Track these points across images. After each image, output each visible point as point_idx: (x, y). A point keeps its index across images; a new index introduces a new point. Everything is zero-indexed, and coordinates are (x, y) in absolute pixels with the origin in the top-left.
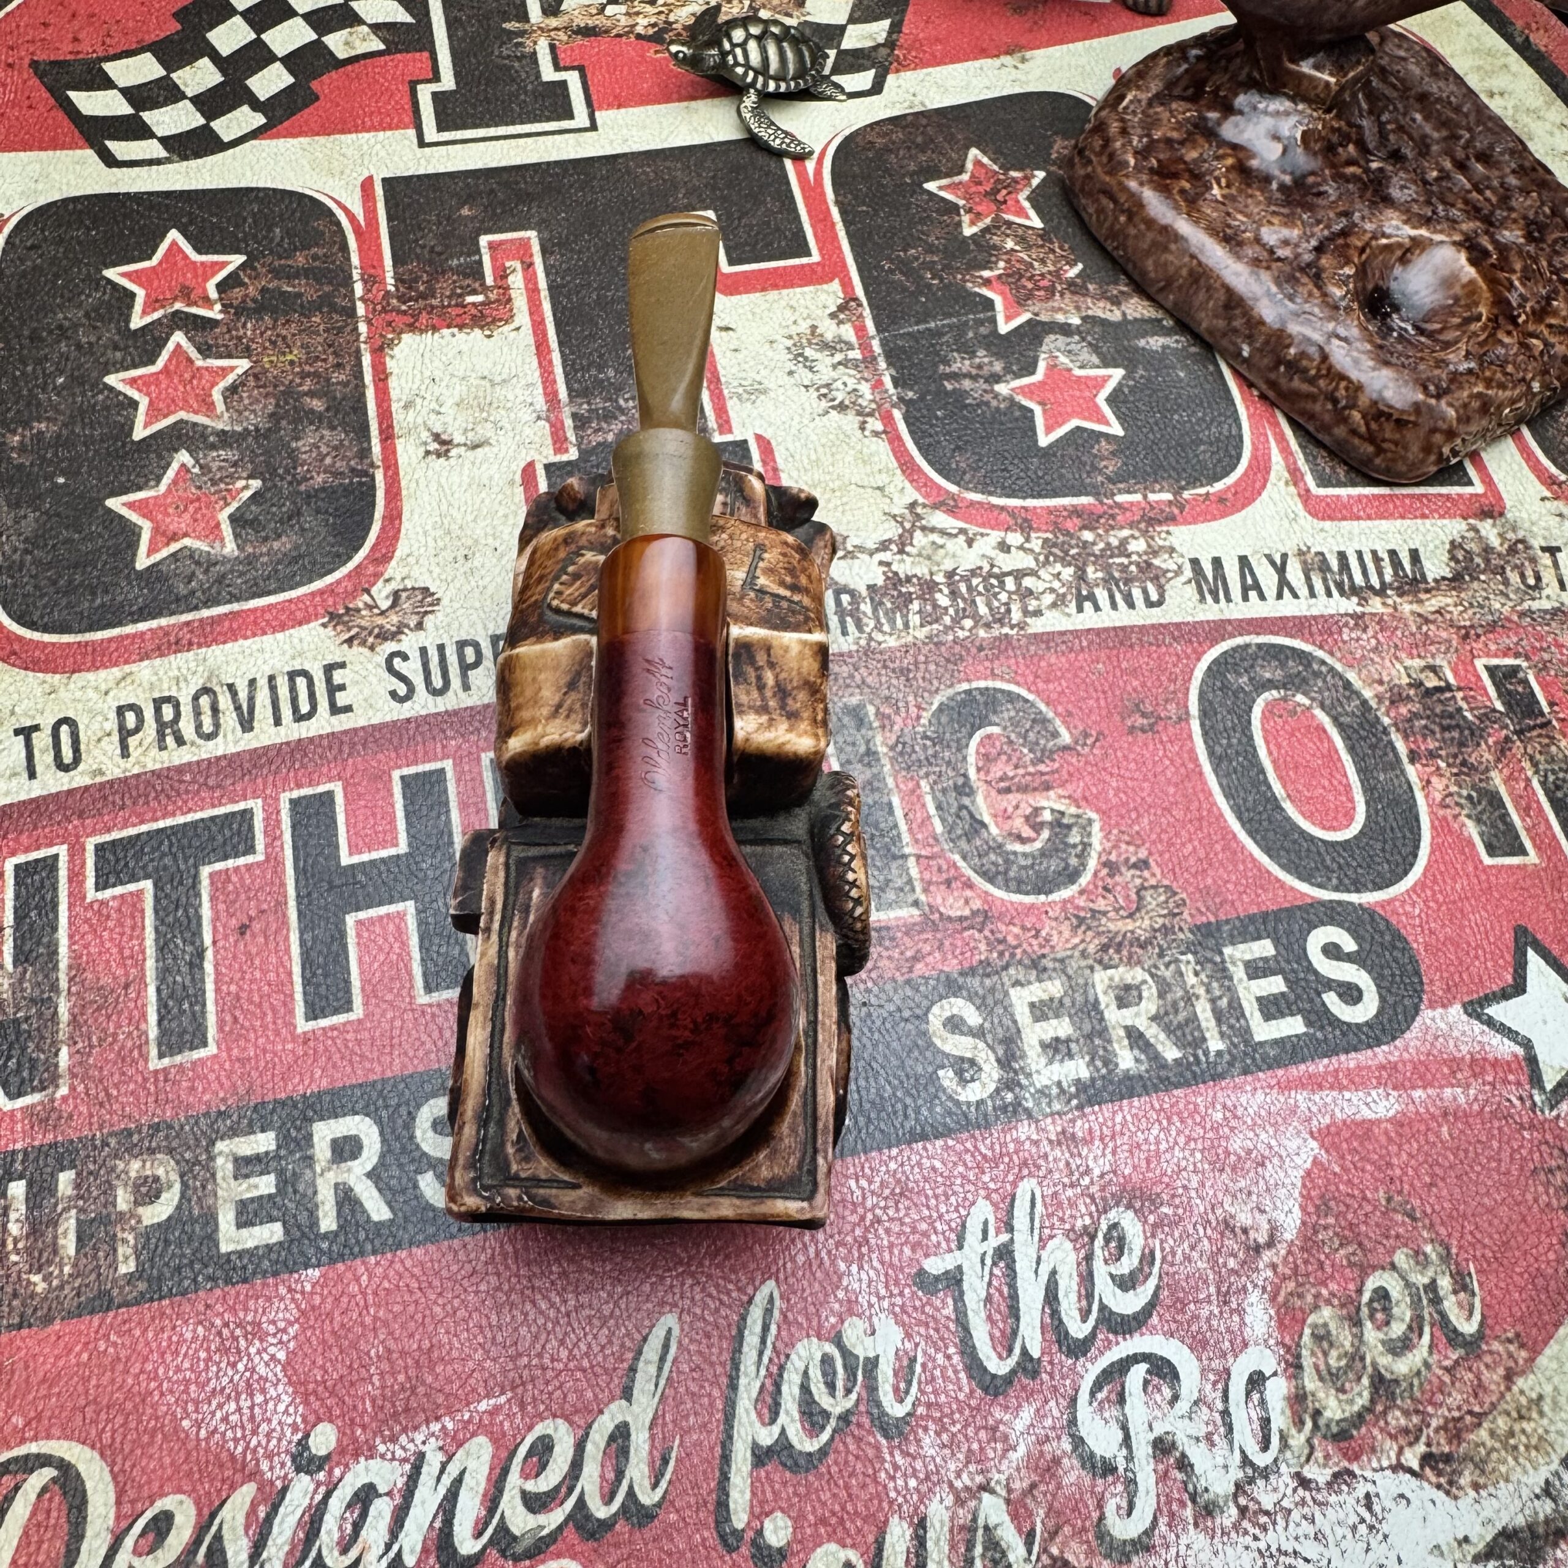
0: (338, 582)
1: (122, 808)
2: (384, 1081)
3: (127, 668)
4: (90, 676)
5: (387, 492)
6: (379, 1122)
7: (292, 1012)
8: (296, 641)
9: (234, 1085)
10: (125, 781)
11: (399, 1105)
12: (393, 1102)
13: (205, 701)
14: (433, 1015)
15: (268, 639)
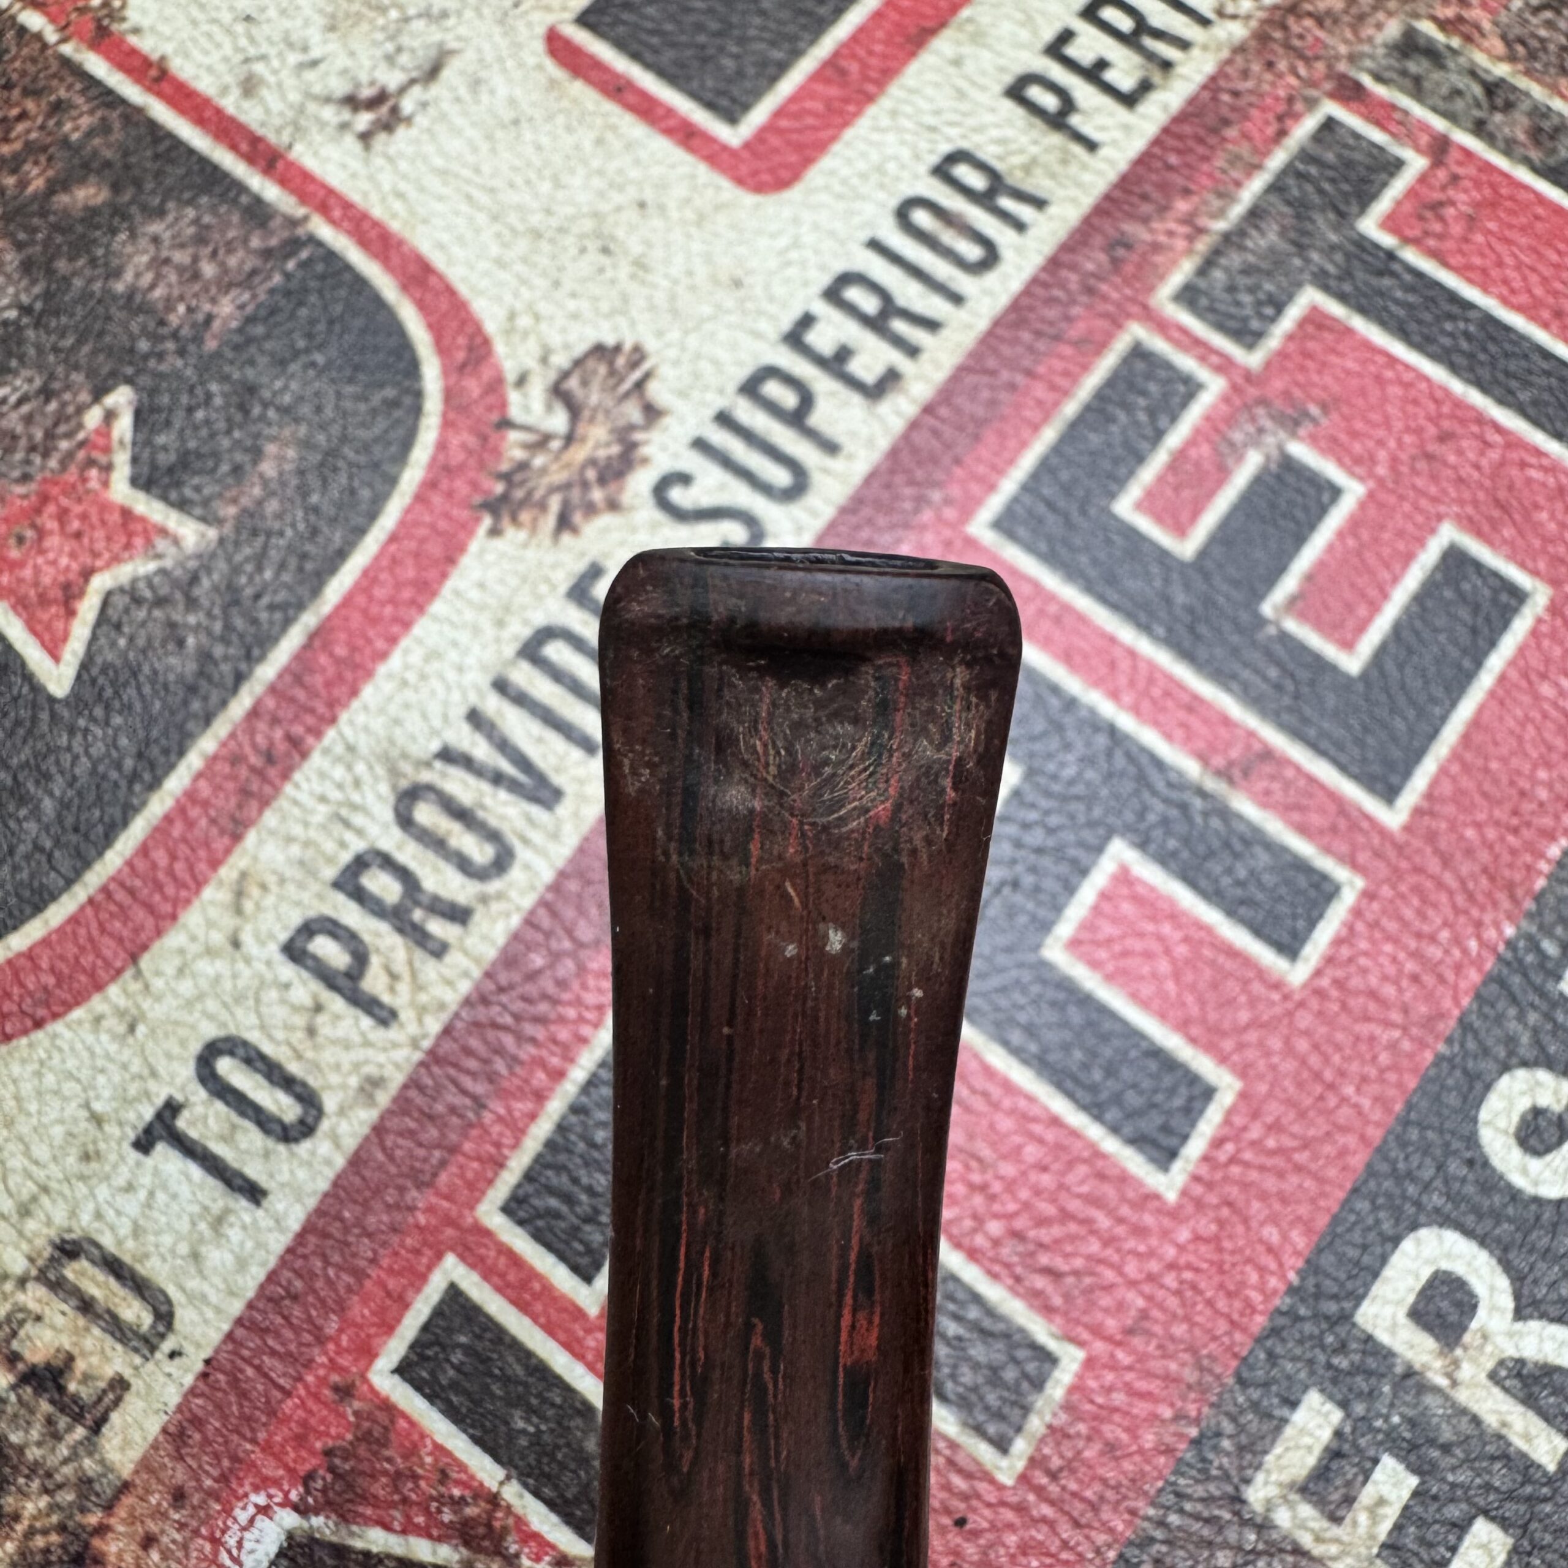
0: (442, 446)
1: (479, 1104)
2: (1381, 1151)
3: (228, 872)
4: (174, 939)
5: (363, 243)
6: (1444, 1220)
7: (1124, 1179)
8: (474, 594)
9: (1169, 1379)
10: (434, 1058)
11: (1440, 1167)
12: (1428, 1173)
13: (425, 814)
14: (1339, 983)
15: (423, 628)
